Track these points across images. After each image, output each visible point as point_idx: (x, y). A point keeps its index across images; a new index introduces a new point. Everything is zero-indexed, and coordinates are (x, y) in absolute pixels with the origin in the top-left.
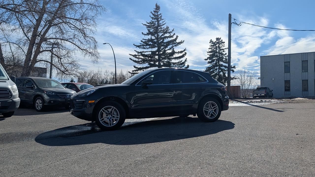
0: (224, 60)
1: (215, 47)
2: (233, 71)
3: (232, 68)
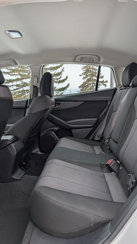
2: (106, 86)
3: (104, 82)
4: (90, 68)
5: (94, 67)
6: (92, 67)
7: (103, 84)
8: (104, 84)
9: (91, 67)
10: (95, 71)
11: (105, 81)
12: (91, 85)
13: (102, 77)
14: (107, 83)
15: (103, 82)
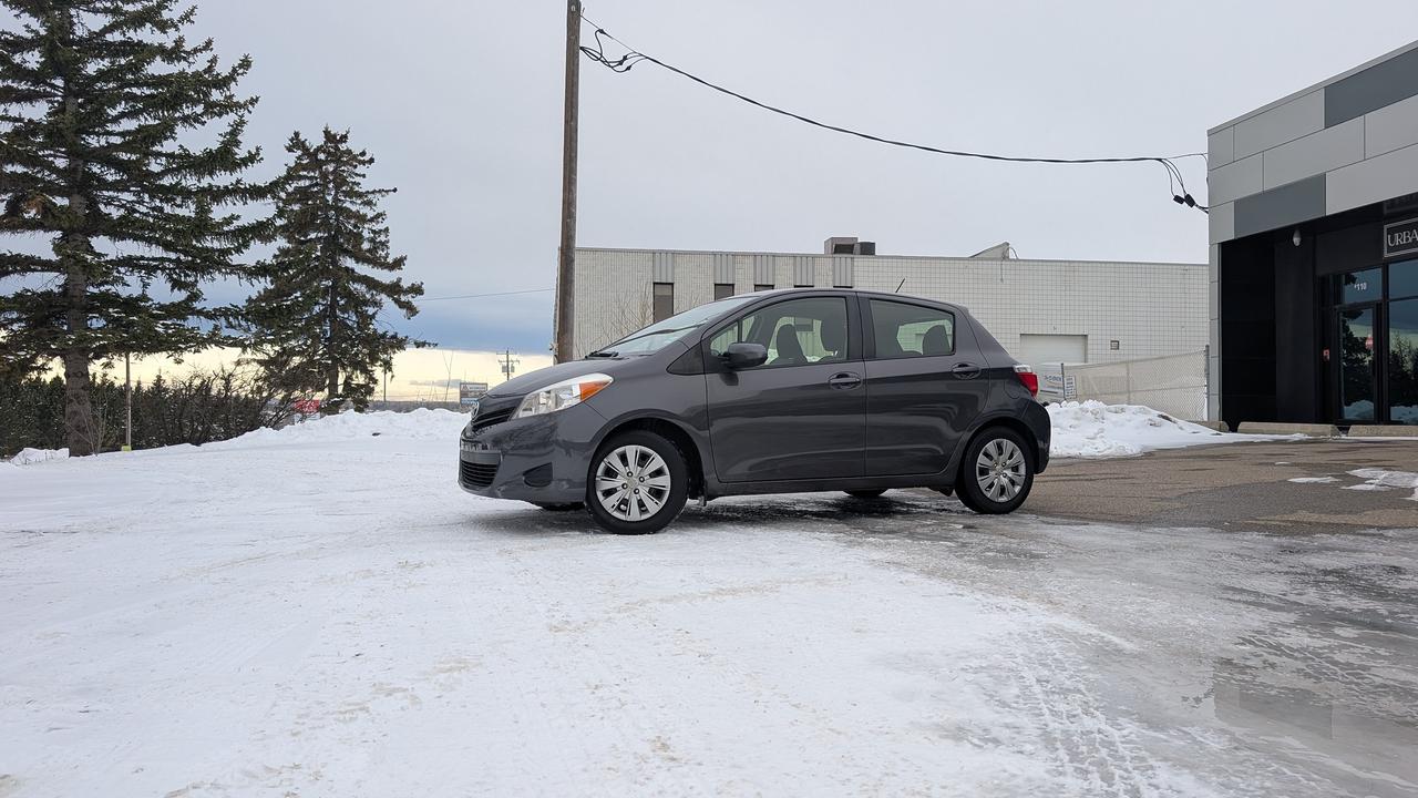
1: (317, 173)
2: (411, 309)
3: (406, 292)
5: (347, 205)
7: (397, 301)
8: (403, 298)
10: (355, 226)
11: (405, 284)
12: (328, 300)
13: (398, 263)
14: (419, 297)
15: (394, 290)
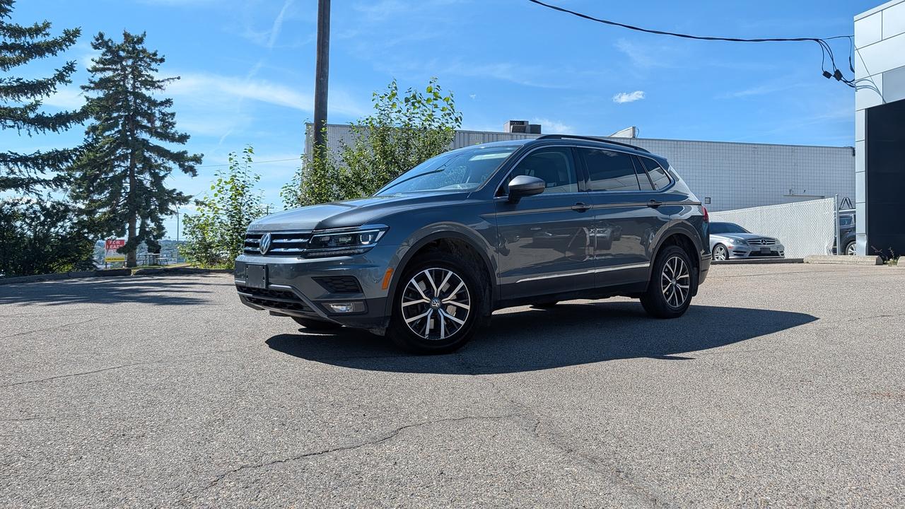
0: (158, 124)
1: (119, 67)
2: (193, 173)
3: (190, 160)
4: (126, 91)
5: (143, 91)
6: (134, 87)
8: (187, 165)
9: (129, 86)
11: (189, 154)
12: (128, 163)
13: (184, 139)
